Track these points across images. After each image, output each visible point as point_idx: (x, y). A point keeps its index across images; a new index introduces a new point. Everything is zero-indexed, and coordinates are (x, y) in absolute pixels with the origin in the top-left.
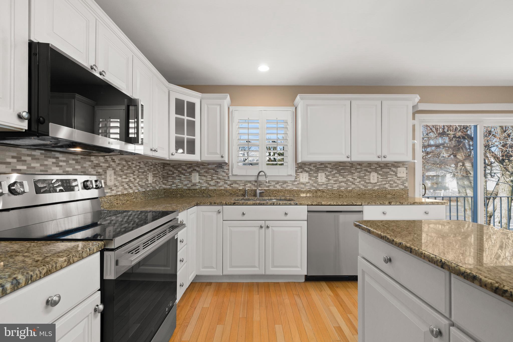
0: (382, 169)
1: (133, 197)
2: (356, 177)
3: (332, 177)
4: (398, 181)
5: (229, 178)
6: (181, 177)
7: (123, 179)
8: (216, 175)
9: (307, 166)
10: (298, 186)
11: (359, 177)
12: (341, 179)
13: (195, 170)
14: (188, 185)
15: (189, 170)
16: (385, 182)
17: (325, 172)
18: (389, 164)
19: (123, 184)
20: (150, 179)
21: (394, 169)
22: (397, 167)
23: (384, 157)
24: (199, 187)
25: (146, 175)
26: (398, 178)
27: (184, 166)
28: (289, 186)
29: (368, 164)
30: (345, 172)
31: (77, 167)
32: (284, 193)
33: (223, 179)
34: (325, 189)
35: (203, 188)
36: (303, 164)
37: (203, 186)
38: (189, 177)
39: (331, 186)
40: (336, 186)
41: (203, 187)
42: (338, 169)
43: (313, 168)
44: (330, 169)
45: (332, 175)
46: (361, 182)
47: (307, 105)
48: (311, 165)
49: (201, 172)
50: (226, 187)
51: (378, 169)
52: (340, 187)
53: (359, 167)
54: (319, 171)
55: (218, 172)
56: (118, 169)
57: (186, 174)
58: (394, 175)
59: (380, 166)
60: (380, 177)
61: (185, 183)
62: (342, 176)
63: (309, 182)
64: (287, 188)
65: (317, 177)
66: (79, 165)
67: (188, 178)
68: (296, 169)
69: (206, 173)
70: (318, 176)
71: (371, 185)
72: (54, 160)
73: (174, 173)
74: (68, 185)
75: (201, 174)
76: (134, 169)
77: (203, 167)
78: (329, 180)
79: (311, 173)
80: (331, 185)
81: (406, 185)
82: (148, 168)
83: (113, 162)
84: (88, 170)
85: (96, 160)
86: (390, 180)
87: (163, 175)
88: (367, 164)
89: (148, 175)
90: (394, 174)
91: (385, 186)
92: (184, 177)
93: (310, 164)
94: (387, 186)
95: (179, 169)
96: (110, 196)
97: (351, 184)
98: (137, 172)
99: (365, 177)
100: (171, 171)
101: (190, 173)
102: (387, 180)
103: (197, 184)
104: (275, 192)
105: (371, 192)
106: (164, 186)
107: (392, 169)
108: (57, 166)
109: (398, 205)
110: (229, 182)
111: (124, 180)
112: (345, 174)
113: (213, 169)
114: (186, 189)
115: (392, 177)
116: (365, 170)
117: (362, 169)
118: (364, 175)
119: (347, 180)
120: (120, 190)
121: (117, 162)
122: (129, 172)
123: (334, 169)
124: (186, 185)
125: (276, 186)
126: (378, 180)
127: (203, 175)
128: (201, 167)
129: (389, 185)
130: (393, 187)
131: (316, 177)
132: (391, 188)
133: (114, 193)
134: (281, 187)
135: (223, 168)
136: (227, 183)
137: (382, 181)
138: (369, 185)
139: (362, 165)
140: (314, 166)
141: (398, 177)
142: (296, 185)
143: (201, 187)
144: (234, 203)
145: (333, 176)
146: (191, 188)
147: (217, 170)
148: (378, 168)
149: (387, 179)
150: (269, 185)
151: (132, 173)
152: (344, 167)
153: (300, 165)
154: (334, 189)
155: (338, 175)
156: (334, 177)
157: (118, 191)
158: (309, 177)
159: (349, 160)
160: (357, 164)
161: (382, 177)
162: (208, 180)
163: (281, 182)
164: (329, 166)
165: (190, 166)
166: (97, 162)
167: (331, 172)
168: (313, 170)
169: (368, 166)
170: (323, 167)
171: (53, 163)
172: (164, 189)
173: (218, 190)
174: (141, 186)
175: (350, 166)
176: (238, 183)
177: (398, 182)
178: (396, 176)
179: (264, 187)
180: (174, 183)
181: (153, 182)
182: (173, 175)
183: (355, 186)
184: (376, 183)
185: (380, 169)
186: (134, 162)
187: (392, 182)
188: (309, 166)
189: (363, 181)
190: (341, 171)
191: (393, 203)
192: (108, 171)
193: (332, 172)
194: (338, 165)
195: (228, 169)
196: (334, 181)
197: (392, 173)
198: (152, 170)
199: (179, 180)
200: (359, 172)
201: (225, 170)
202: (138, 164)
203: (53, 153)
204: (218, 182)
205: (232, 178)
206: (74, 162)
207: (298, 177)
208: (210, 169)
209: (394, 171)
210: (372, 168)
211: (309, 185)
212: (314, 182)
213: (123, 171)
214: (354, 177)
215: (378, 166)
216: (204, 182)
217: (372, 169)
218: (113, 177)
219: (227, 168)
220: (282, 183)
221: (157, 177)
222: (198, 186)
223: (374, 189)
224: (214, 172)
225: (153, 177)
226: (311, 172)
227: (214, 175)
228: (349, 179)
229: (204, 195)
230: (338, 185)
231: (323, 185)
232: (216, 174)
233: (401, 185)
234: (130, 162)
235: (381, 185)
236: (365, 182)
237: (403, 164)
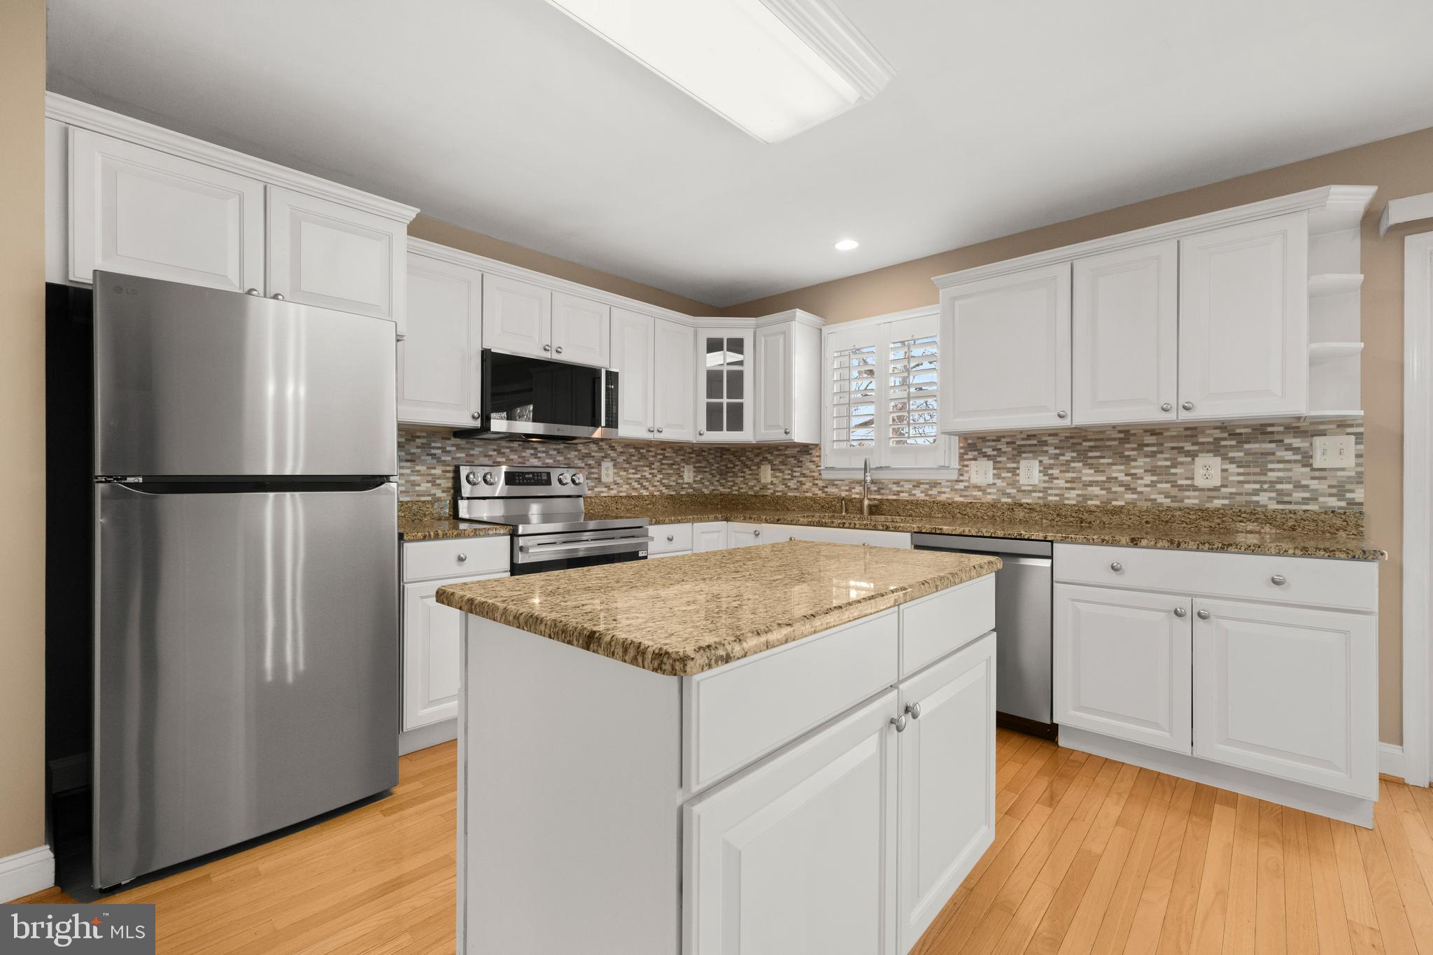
0: (1241, 443)
1: (648, 502)
2: (1140, 471)
3: (1061, 472)
4: (1316, 482)
5: (820, 474)
6: (745, 472)
7: (630, 474)
8: (799, 469)
9: (988, 444)
10: (965, 493)
11: (1153, 471)
12: (1090, 475)
13: (765, 459)
14: (755, 488)
15: (757, 460)
16: (1257, 486)
17: (1040, 458)
18: (1272, 425)
19: (630, 481)
20: (688, 475)
21: (1297, 442)
22: (1313, 436)
23: (1185, 408)
24: (772, 491)
25: (679, 469)
26: (1317, 474)
27: (750, 451)
28: (944, 493)
29: (1186, 429)
30: (1103, 457)
31: (560, 458)
32: (931, 508)
33: (811, 477)
34: (1041, 502)
35: (777, 494)
36: (979, 438)
37: (777, 489)
38: (756, 472)
39: (1056, 495)
40: (1073, 494)
41: (777, 491)
42: (1078, 447)
43: (1004, 448)
44: (1056, 448)
45: (1062, 465)
46: (1159, 485)
47: (954, 299)
48: (999, 441)
49: (775, 463)
50: (816, 492)
51: (1223, 443)
52: (1086, 498)
53: (1152, 440)
54: (1024, 455)
55: (801, 462)
56: (621, 459)
57: (752, 468)
58: (1295, 461)
59: (1233, 435)
60: (1233, 468)
61: (751, 484)
62: (1091, 466)
63: (994, 484)
64: (939, 499)
65: (1018, 471)
66: (562, 456)
67: (756, 474)
68: (962, 451)
69: (783, 465)
70: (1018, 468)
71: (1196, 493)
72: (532, 452)
73: (735, 466)
74: (540, 478)
75: (774, 467)
76: (650, 459)
77: (777, 453)
78: (1052, 478)
79: (1000, 462)
80: (1057, 492)
81: (1358, 495)
82: (682, 457)
83: (612, 450)
84: (573, 461)
85: (585, 449)
86: (1278, 477)
87: (721, 470)
88: (1182, 430)
89: (682, 469)
90: (1299, 457)
91: (1255, 498)
92: (750, 472)
93: (998, 437)
94: (1263, 498)
95: (742, 458)
96: (605, 497)
97: (1123, 489)
98: (657, 464)
99: (1173, 471)
100: (731, 461)
101: (758, 465)
102: (1262, 478)
103: (768, 486)
104: (909, 507)
105: (1193, 517)
106: (721, 489)
107: (1287, 441)
108: (535, 458)
109: (1163, 548)
110: (821, 483)
111: (631, 476)
112: (1102, 461)
113: (794, 457)
114: (752, 495)
115: (1290, 470)
116: (1173, 448)
117: (1162, 444)
118: (1168, 463)
119: (1107, 478)
120: (624, 490)
121: (619, 449)
122: (641, 463)
123: (1068, 448)
124: (751, 488)
125: (914, 492)
126: (1224, 478)
127: (778, 470)
128: (775, 453)
129: (1273, 495)
130: (1290, 503)
131: (1014, 471)
132: (1281, 507)
133: (613, 493)
134: (926, 495)
135: (811, 454)
136: (817, 484)
137: (1239, 482)
138: (1187, 493)
139: (1161, 434)
140: (1008, 443)
141: (1313, 470)
142: (961, 490)
143: (775, 491)
144: (778, 520)
145: (1064, 468)
146: (760, 493)
147: (801, 459)
148: (1225, 439)
149: (1266, 475)
150: (899, 489)
151: (647, 466)
152: (1098, 443)
153: (970, 441)
154: (1066, 502)
155: (1081, 464)
156: (1069, 472)
157: (621, 492)
158: (995, 472)
159: (1066, 423)
160: (1146, 431)
161: (1241, 470)
162: (786, 479)
163: (927, 484)
164: (1051, 440)
165: (758, 451)
166: (587, 451)
167: (1056, 457)
168: (1005, 452)
169: (1186, 436)
170: (1036, 445)
171: (531, 454)
172: (721, 495)
173: (800, 498)
174: (667, 487)
175: (1120, 439)
176: (837, 485)
177: (1314, 484)
178: (1307, 465)
179: (888, 494)
180: (735, 484)
181: (695, 481)
182: (734, 470)
183: (1135, 496)
184: (1216, 489)
185: (1234, 443)
186: (651, 449)
187: (1290, 486)
188: (994, 443)
189: (1166, 482)
190: (1090, 454)
191: (1144, 542)
192: (603, 464)
193: (1061, 458)
194: (1079, 437)
195: (820, 456)
196: (1067, 482)
197: (1289, 455)
198: (694, 460)
199: (742, 479)
200: (1153, 455)
201: (815, 459)
202: (661, 452)
203: (531, 443)
204: (802, 483)
205: (826, 475)
206: (555, 452)
207: (967, 472)
208: (789, 457)
209: (1296, 450)
210: (1201, 440)
211: (995, 491)
212: (1008, 484)
213: (631, 463)
214: (1133, 471)
215: (1226, 435)
216: (780, 482)
217: (1203, 443)
218: (612, 471)
219: (817, 454)
220: (928, 486)
221: (706, 472)
222: (769, 489)
223: (1208, 505)
224: (796, 462)
225: (694, 472)
226: (998, 459)
227: (795, 469)
228: (1114, 475)
229: (778, 507)
230: (1079, 492)
231: (1035, 491)
232: (798, 467)
233: (1331, 495)
234: (643, 449)
235: (1241, 494)
236: (1174, 485)
237: (1342, 424)
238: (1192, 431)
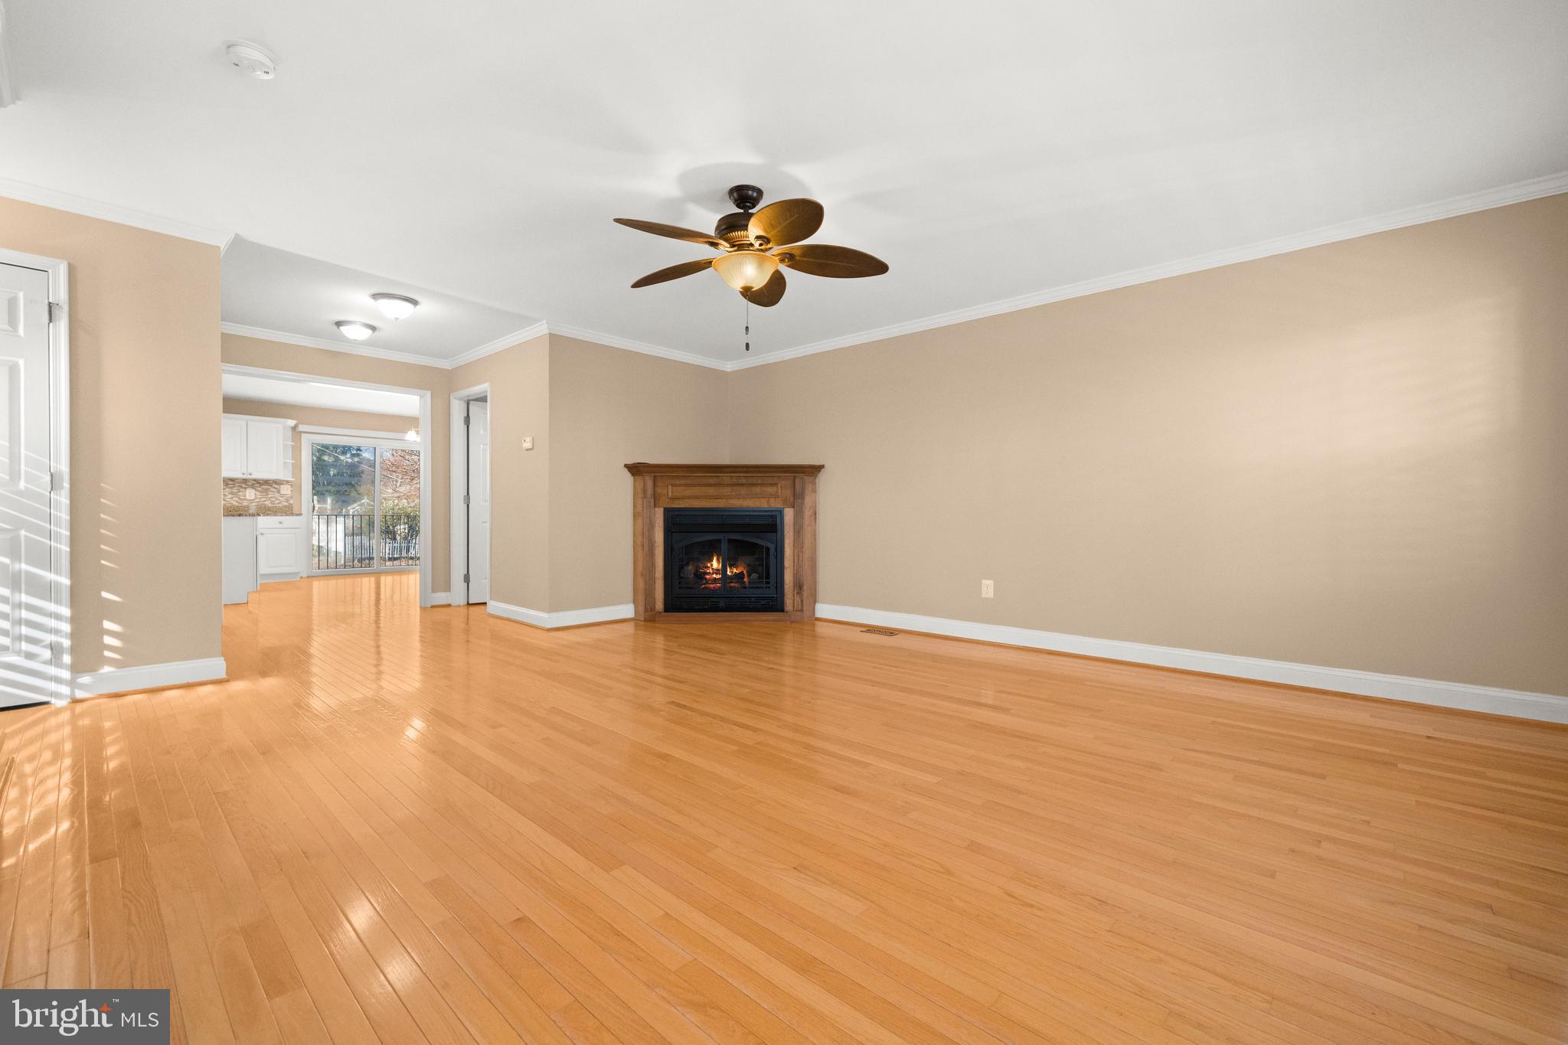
0: (260, 485)
11: (232, 493)
16: (265, 499)
18: (269, 481)
21: (276, 486)
22: (279, 485)
23: (250, 474)
26: (282, 495)
46: (234, 498)
51: (255, 485)
53: (230, 482)
58: (276, 492)
59: (258, 483)
60: (258, 493)
71: (246, 501)
81: (291, 502)
86: (271, 496)
88: (243, 480)
90: (276, 490)
91: (264, 502)
94: (267, 503)
99: (239, 494)
105: (243, 507)
107: (273, 486)
115: (274, 494)
116: (239, 486)
117: (235, 485)
118: (237, 491)
126: (255, 496)
129: (269, 500)
132: (272, 504)
137: (260, 497)
138: (244, 501)
139: (235, 481)
149: (268, 495)
160: (229, 480)
161: (260, 494)
169: (243, 482)
177: (281, 498)
178: (279, 492)
184: (253, 499)
185: (258, 485)
187: (274, 499)
189: (237, 497)
197: (274, 490)
200: (232, 488)
209: (276, 488)
210: (248, 484)
215: (256, 483)
223: (251, 505)
233: (285, 500)
235: (260, 501)
236: (239, 498)
237: (288, 482)
238: (245, 481)
